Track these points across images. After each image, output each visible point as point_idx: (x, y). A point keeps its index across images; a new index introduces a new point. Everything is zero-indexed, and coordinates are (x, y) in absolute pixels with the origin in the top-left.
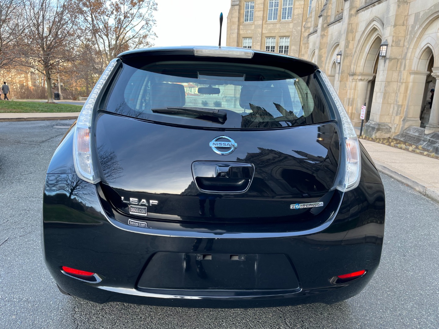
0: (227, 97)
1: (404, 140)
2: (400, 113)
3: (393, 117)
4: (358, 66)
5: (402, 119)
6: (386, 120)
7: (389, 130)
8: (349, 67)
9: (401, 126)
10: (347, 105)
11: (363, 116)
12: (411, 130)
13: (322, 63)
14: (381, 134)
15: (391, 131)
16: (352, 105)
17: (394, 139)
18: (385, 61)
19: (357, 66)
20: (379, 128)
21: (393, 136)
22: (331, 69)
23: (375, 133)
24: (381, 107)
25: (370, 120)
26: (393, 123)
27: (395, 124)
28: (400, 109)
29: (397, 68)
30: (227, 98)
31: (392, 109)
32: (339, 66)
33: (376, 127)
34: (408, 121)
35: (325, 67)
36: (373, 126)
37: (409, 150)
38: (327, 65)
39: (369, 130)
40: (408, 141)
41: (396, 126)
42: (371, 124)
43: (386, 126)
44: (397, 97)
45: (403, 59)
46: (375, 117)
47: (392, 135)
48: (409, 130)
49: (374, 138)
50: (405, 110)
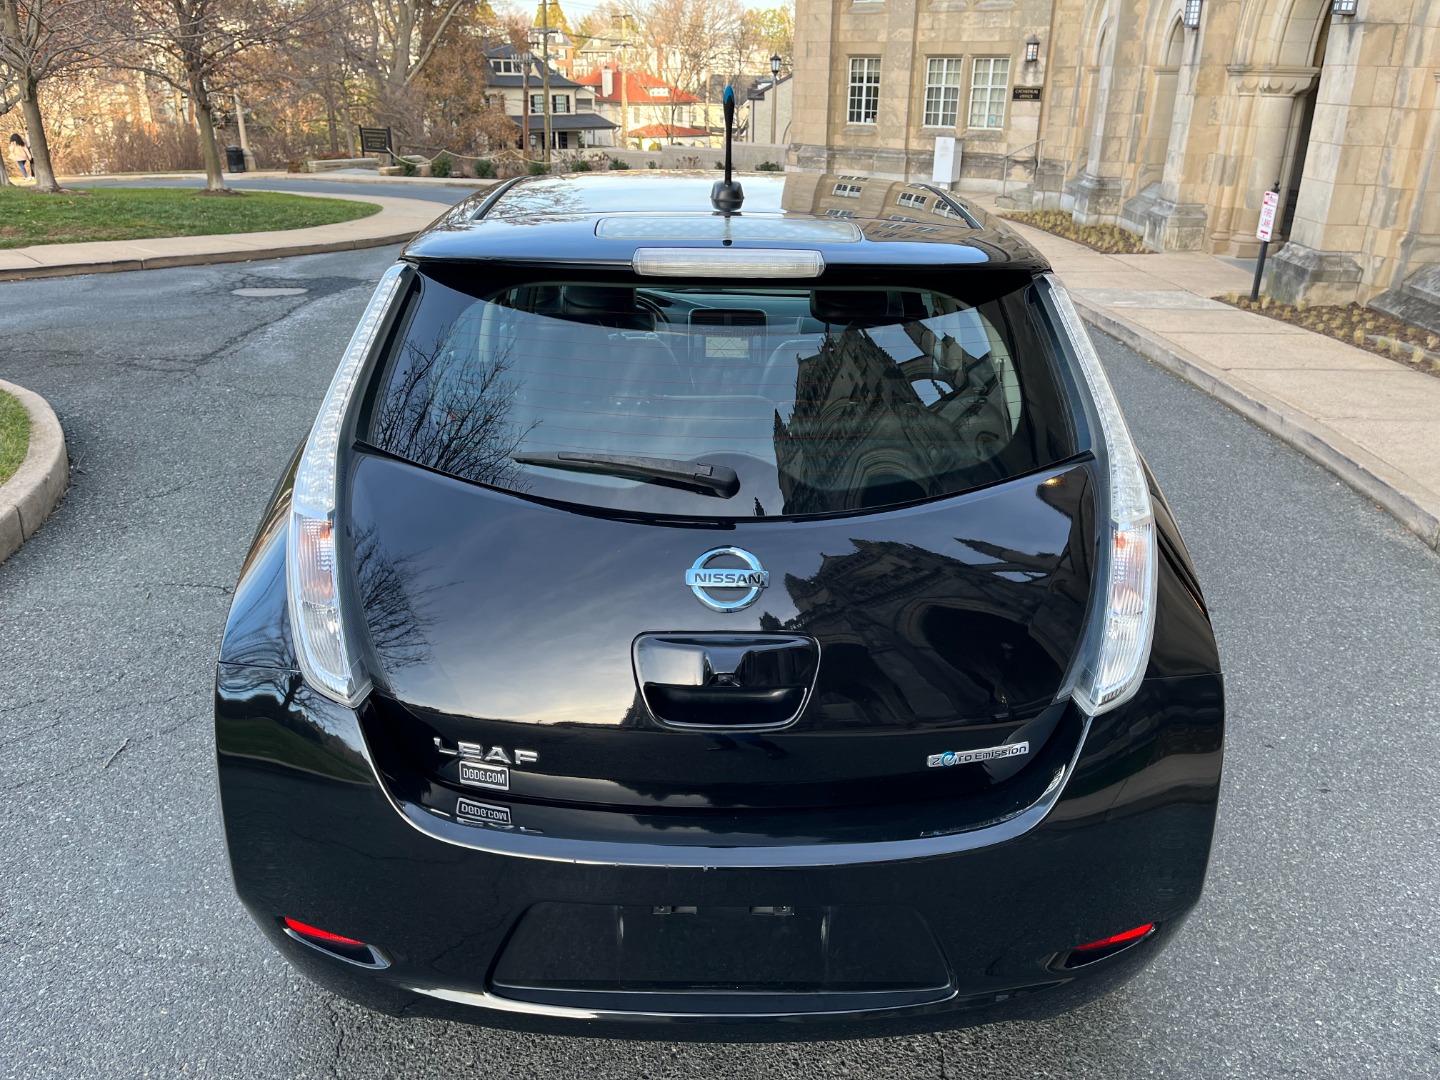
0: (803, 147)
1: (1401, 313)
2: (1396, 217)
3: (1370, 230)
4: (1259, 38)
5: (1402, 239)
6: (1346, 242)
7: (1356, 278)
8: (1230, 43)
9: (1396, 263)
10: (1216, 183)
11: (1265, 229)
12: (1430, 281)
13: (1135, 23)
14: (1328, 292)
15: (1363, 281)
16: (1234, 181)
17: (1370, 310)
18: (1351, 33)
19: (1255, 39)
20: (1319, 270)
21: (1369, 297)
22: (1167, 44)
23: (1307, 289)
24: (1330, 196)
25: (1293, 243)
26: (1368, 252)
27: (1374, 257)
28: (1395, 204)
29: (1391, 55)
30: (801, 153)
31: (1368, 204)
32: (1194, 37)
33: (1310, 269)
34: (1420, 246)
35: (1145, 39)
36: (1299, 264)
37: (1413, 360)
38: (1153, 30)
39: (1285, 279)
40: (1417, 318)
41: (1378, 265)
42: (1293, 254)
43: (1345, 265)
44: (1388, 160)
45: (1414, 24)
46: (1311, 232)
47: (1363, 295)
48: (1423, 279)
49: (1299, 308)
50: (1413, 206)
